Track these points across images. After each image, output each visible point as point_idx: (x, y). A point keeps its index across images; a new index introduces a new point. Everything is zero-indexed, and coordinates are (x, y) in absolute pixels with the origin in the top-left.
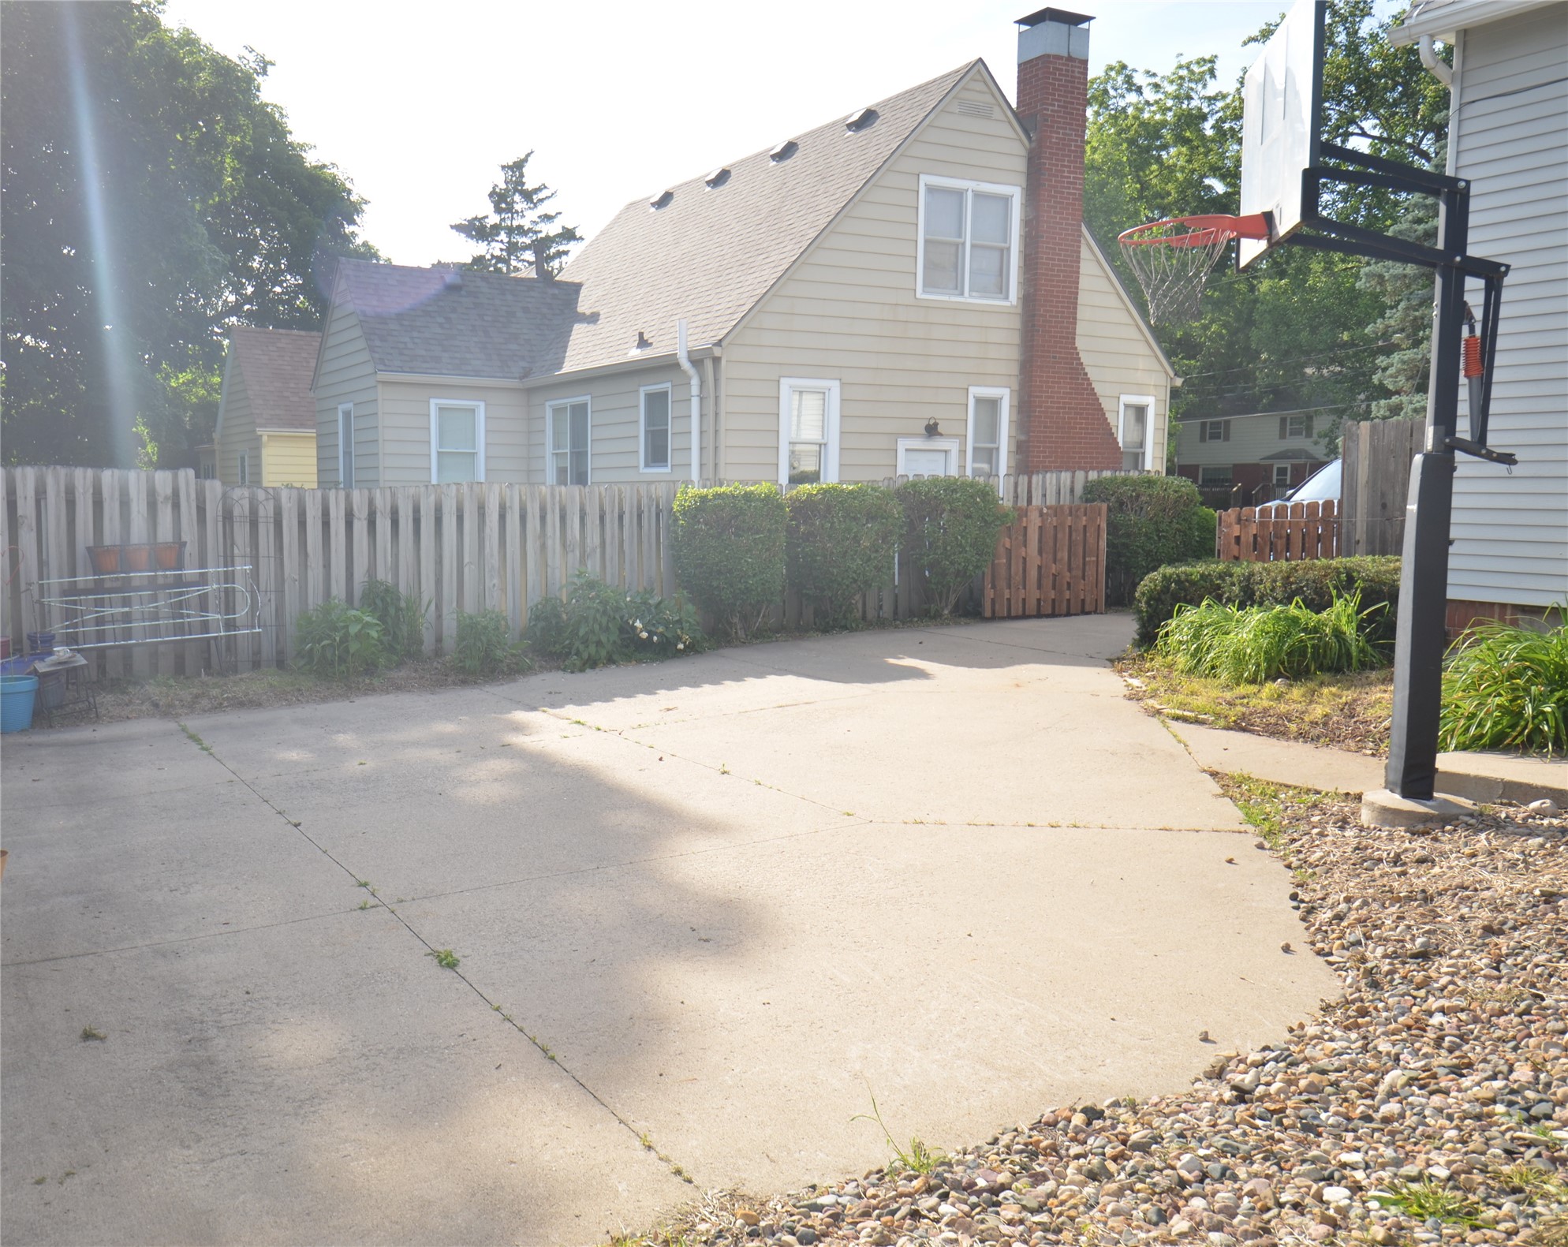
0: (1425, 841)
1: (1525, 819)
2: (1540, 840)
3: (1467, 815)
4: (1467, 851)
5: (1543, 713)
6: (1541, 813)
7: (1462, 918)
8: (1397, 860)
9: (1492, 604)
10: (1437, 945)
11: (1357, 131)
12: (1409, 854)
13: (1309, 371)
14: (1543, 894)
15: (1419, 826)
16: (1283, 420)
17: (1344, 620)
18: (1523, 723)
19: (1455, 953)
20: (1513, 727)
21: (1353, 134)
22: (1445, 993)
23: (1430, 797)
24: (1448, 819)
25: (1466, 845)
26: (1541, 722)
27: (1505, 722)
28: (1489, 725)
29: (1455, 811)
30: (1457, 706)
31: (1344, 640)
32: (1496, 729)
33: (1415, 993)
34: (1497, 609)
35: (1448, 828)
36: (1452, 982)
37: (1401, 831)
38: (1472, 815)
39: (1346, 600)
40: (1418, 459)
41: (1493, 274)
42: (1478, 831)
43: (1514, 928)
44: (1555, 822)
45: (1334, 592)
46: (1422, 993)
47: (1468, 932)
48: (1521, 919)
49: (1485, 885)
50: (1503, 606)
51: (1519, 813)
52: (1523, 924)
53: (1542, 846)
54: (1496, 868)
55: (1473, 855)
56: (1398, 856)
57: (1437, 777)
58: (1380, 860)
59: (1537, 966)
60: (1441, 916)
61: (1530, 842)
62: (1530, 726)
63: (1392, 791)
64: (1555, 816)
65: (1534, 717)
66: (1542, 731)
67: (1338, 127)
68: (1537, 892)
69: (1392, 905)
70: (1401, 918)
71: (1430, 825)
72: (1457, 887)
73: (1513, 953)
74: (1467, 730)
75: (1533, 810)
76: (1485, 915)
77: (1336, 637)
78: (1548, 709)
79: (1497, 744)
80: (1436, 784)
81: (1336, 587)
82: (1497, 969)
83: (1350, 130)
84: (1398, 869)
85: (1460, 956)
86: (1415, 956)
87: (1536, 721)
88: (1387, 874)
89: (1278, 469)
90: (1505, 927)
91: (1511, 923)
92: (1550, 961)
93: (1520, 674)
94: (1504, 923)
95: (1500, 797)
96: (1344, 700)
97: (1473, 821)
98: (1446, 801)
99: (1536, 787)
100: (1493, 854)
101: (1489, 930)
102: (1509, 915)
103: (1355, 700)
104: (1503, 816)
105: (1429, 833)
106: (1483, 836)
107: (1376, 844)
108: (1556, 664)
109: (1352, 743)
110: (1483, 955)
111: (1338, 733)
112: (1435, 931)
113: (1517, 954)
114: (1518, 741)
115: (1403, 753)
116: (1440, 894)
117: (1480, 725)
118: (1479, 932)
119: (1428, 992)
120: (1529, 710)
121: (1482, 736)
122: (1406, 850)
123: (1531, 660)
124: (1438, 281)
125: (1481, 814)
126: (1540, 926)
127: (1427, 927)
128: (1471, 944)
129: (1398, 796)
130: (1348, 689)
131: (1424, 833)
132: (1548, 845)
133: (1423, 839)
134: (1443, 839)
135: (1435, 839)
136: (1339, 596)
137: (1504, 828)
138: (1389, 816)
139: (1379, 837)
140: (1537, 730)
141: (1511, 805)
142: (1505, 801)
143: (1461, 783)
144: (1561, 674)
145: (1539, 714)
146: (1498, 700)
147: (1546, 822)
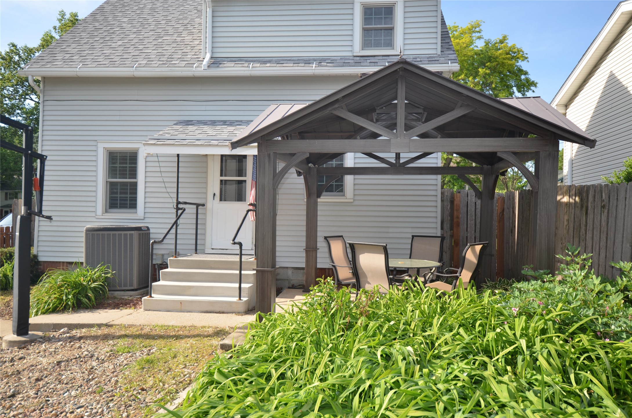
0: (23, 351)
1: (59, 336)
2: (61, 343)
3: (40, 338)
4: (37, 351)
5: (69, 298)
6: (64, 333)
7: (29, 378)
8: (12, 360)
9: (60, 262)
10: (18, 390)
11: (29, 98)
12: (17, 357)
13: (15, 177)
14: (57, 362)
15: (22, 345)
16: (6, 194)
17: (8, 270)
18: (62, 302)
19: (24, 392)
20: (60, 304)
21: (27, 99)
22: (17, 408)
23: (27, 334)
24: (33, 341)
25: (37, 349)
26: (68, 302)
27: (57, 303)
28: (51, 304)
29: (36, 337)
30: (42, 299)
31: (8, 278)
32: (54, 306)
33: (5, 412)
34: (61, 264)
35: (33, 344)
36: (20, 404)
37: (16, 349)
38: (41, 338)
39: (8, 263)
40: (19, 217)
41: (43, 158)
42: (42, 343)
43: (46, 377)
44: (68, 335)
45: (5, 261)
46: (9, 411)
47: (30, 382)
48: (49, 373)
49: (40, 363)
50: (63, 262)
51: (56, 334)
52: (49, 375)
53: (62, 345)
54: (45, 356)
55: (39, 353)
56: (12, 359)
57: (30, 326)
58: (5, 362)
59: (50, 389)
60: (22, 379)
61: (58, 344)
62: (65, 303)
63: (14, 334)
64: (68, 333)
65: (66, 300)
66: (68, 304)
67: (22, 95)
68: (55, 362)
69: (5, 379)
70: (7, 383)
71: (26, 344)
72: (30, 366)
73: (44, 386)
74: (44, 307)
75: (62, 332)
76: (37, 375)
77: (5, 277)
78: (70, 297)
79: (54, 310)
80: (30, 328)
81: (5, 259)
82: (37, 394)
83: (27, 97)
84: (11, 364)
85: (26, 392)
86: (9, 397)
87: (67, 301)
88: (7, 367)
89: (5, 211)
90: (43, 378)
91: (45, 376)
92: (55, 386)
93: (62, 286)
94: (43, 376)
95: (52, 329)
96: (6, 300)
97: (41, 340)
98: (33, 334)
99: (63, 324)
100: (46, 350)
101: (38, 380)
102: (45, 372)
103: (10, 300)
104: (52, 336)
105: (25, 347)
106: (43, 345)
107: (5, 356)
108: (74, 282)
109: (7, 317)
110: (34, 390)
111: (2, 313)
112: (19, 385)
113: (45, 387)
114: (61, 309)
115: (17, 320)
116: (24, 370)
117: (49, 305)
118: (34, 381)
119: (11, 410)
120: (64, 298)
121: (49, 309)
122: (16, 356)
123: (66, 281)
124: (24, 158)
125: (45, 337)
126: (54, 374)
127: (16, 385)
128: (31, 387)
129: (15, 336)
130: (9, 296)
131: (23, 348)
132: (64, 344)
133: (23, 350)
134: (31, 348)
135: (28, 349)
136: (6, 262)
137: (51, 340)
138: (12, 344)
139: (8, 352)
140: (67, 304)
141: (56, 331)
142: (54, 330)
143: (39, 327)
144: (76, 285)
145: (67, 299)
146: (56, 296)
147: (65, 336)
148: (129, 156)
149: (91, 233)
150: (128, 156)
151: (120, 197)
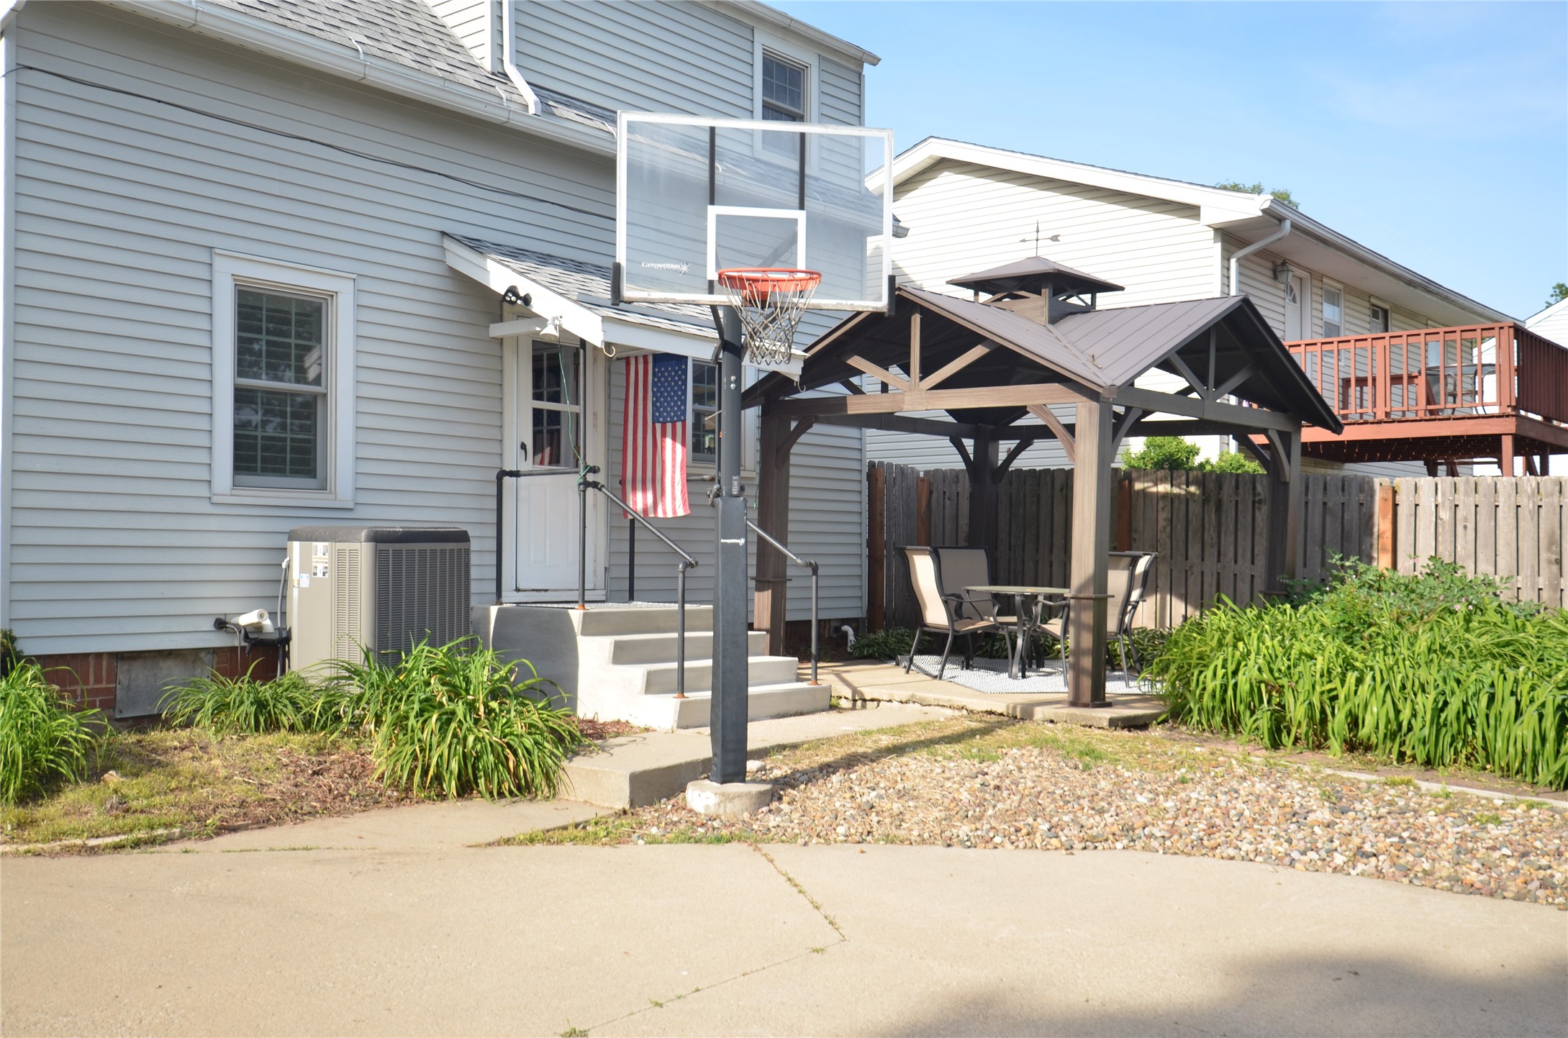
34: (92, 661)
50: (99, 655)
148: (297, 314)
149: (391, 547)
150: (293, 311)
151: (293, 440)
